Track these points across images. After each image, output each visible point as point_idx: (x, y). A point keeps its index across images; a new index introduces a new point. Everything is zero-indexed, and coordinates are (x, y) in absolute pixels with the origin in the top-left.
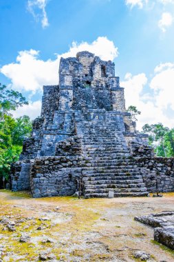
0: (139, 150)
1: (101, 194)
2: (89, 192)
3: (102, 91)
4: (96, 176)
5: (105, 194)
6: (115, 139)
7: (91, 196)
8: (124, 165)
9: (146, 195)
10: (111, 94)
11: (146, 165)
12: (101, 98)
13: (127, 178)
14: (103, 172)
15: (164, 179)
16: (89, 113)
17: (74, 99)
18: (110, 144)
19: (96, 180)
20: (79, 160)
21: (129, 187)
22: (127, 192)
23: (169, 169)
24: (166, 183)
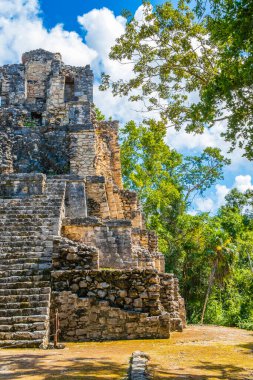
0: (68, 258)
6: (37, 235)
8: (28, 286)
10: (69, 139)
11: (75, 287)
12: (50, 149)
13: (18, 313)
15: (104, 315)
16: (9, 182)
18: (20, 245)
21: (13, 330)
22: (5, 338)
23: (122, 293)
24: (110, 322)
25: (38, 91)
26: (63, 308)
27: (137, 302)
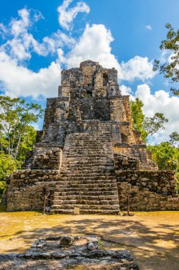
0: (123, 164)
1: (67, 210)
2: (55, 208)
3: (100, 101)
4: (69, 190)
5: (71, 210)
6: (102, 151)
7: (56, 212)
9: (117, 213)
10: (109, 103)
11: (129, 179)
12: (99, 108)
13: (101, 194)
14: (77, 186)
15: (147, 196)
16: (81, 124)
17: (70, 110)
18: (94, 156)
19: (67, 195)
20: (55, 174)
21: (101, 204)
22: (97, 209)
23: (156, 184)
24: (150, 200)
25: (89, 81)
26: (124, 191)
27: (165, 189)
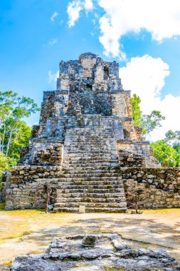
0: (128, 160)
1: (71, 209)
2: (59, 206)
3: (101, 95)
4: (72, 188)
5: (76, 209)
6: (105, 147)
7: (60, 211)
8: (108, 176)
9: (124, 211)
10: (111, 98)
11: (134, 176)
12: (100, 103)
13: (107, 192)
14: (81, 184)
15: (154, 193)
16: (82, 119)
17: (69, 104)
18: (97, 152)
19: (70, 192)
20: (57, 170)
21: (107, 201)
22: (103, 207)
23: (162, 181)
24: (157, 197)
26: (130, 188)
27: (171, 187)
